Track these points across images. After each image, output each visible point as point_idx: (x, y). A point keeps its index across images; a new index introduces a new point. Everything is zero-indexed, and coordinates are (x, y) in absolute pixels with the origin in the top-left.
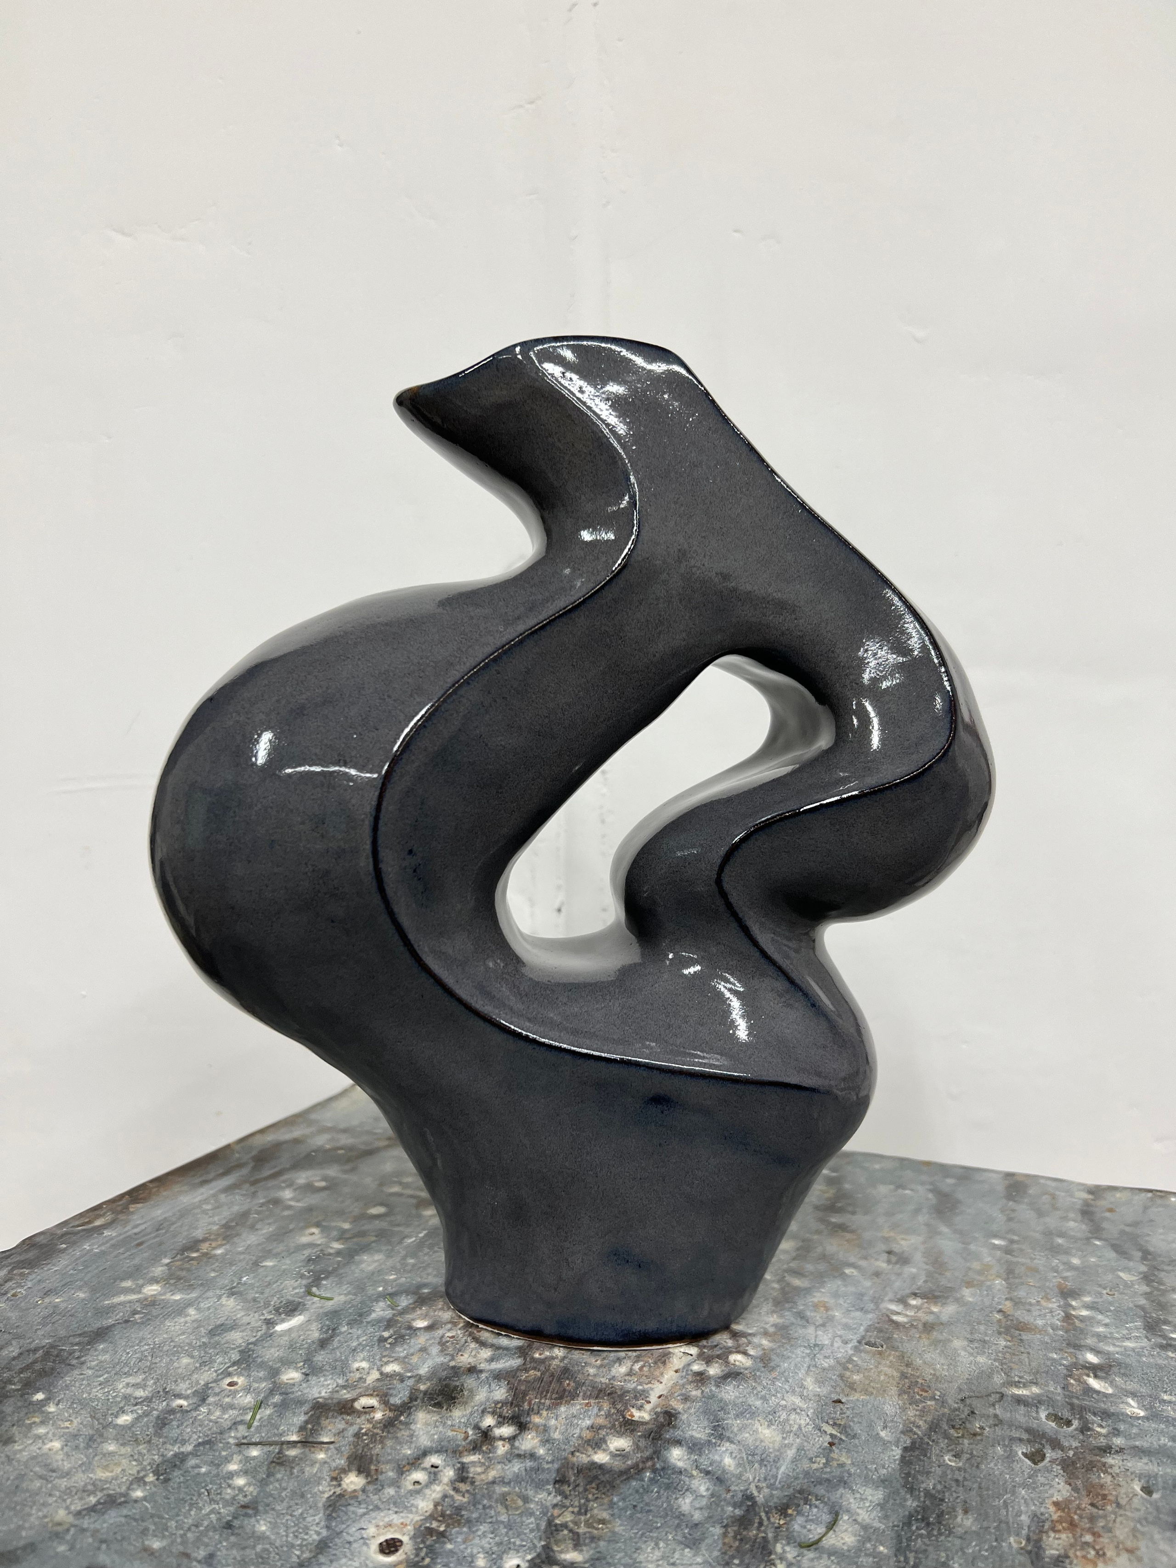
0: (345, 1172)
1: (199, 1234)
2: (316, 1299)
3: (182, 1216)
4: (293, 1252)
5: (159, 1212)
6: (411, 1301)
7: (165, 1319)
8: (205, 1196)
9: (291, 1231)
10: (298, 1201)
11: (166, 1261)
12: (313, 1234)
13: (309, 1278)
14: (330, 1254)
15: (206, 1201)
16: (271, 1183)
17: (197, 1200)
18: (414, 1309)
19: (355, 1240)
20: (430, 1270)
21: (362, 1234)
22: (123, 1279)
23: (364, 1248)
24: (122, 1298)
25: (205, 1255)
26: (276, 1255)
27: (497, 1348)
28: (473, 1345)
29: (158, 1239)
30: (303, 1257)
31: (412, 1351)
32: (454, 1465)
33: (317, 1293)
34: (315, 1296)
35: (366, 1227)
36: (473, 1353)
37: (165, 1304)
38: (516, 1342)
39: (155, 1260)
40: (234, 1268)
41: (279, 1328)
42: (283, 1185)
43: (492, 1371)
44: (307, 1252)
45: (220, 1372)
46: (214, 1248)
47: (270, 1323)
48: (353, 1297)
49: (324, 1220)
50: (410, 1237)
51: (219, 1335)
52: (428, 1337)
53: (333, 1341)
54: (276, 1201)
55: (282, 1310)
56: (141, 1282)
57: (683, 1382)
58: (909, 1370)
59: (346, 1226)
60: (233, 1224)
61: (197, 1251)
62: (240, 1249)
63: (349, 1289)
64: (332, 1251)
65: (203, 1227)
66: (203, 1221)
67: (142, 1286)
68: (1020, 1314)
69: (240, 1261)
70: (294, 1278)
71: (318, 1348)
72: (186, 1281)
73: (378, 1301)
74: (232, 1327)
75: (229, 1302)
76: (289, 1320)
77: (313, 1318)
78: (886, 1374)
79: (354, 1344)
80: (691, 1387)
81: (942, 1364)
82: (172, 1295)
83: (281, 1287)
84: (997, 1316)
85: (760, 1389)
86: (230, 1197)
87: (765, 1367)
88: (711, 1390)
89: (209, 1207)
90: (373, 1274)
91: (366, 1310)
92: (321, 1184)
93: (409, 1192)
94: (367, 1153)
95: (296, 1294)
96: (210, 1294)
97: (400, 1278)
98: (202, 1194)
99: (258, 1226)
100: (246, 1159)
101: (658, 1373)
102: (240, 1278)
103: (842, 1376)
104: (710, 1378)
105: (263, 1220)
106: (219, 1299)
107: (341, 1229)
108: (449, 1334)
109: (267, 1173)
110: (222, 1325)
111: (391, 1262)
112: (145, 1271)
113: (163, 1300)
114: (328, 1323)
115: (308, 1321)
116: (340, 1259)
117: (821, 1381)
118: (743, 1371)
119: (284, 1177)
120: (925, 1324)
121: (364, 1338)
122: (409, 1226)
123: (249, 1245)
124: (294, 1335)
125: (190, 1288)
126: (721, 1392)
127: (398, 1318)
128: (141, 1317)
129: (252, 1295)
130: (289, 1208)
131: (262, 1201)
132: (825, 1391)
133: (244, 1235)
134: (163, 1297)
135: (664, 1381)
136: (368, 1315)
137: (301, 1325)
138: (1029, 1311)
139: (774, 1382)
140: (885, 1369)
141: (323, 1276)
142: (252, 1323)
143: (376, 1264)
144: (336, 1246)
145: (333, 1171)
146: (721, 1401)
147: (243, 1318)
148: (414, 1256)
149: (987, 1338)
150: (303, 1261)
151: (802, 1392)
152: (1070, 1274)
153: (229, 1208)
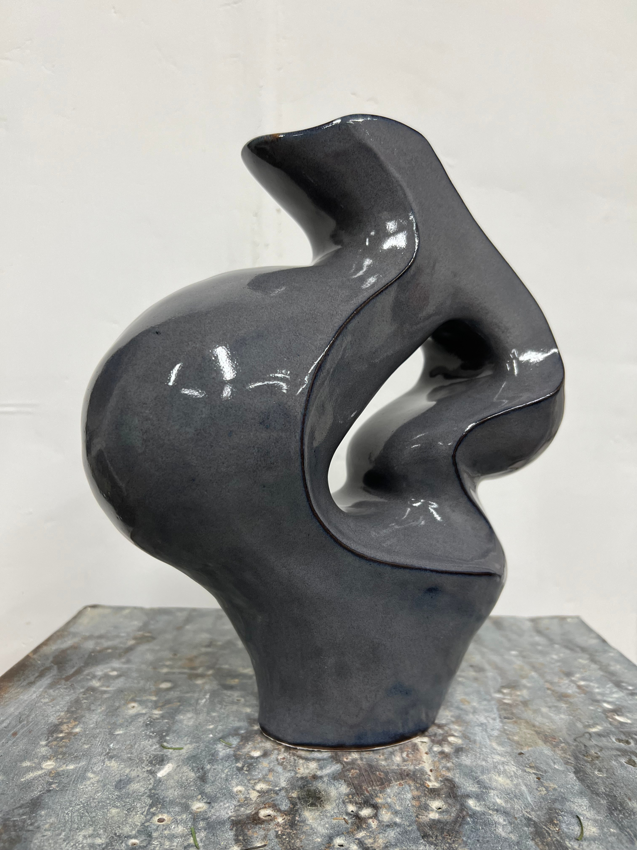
0: (124, 663)
1: (53, 719)
2: (171, 750)
3: (31, 710)
4: (132, 721)
5: (12, 709)
6: (238, 740)
7: (77, 784)
8: (38, 693)
9: (119, 707)
10: (108, 687)
11: (44, 743)
12: (134, 707)
13: (155, 736)
14: (157, 719)
15: (41, 696)
16: (80, 677)
17: (34, 696)
18: (244, 745)
19: (167, 706)
20: (232, 718)
21: (168, 702)
22: (21, 761)
23: (177, 711)
24: (31, 775)
25: (70, 733)
26: (121, 726)
27: (318, 760)
28: (301, 761)
29: (25, 729)
30: (141, 724)
31: (264, 773)
32: (354, 842)
33: (169, 746)
34: (169, 748)
35: (168, 697)
36: (305, 766)
37: (68, 774)
38: (326, 754)
39: (35, 743)
40: (98, 739)
41: (160, 774)
42: (89, 677)
43: (328, 775)
44: (141, 720)
45: (145, 813)
46: (73, 728)
47: (152, 773)
48: (197, 744)
49: (136, 696)
50: (202, 699)
51: (124, 787)
52: (268, 761)
53: (208, 776)
54: (93, 689)
55: (154, 762)
56: (36, 761)
57: (436, 759)
58: (537, 729)
59: (154, 698)
60: (74, 709)
61: (61, 732)
62: (92, 726)
63: (189, 740)
64: (157, 716)
65: (53, 715)
66: (50, 710)
67: (40, 764)
68: (557, 689)
69: (98, 734)
70: (146, 739)
71: (202, 783)
72: (70, 754)
73: (216, 744)
74: (128, 780)
75: (113, 764)
76: (163, 768)
77: (180, 763)
78: (529, 734)
79: (223, 776)
80: (444, 761)
81: (548, 723)
82: (66, 766)
83: (142, 746)
84: (549, 692)
85: (478, 755)
86: (57, 691)
87: (470, 741)
88: (456, 761)
89: (47, 700)
90: (197, 727)
91: (213, 751)
92: (115, 673)
93: (176, 670)
94: (130, 649)
95: (155, 749)
96: (94, 760)
97: (218, 726)
98: (35, 692)
99: (93, 707)
100: (48, 663)
101: (419, 757)
102: (108, 746)
103: (509, 739)
104: (450, 754)
105: (93, 703)
106: (104, 763)
107: (151, 701)
108: (280, 757)
109: (72, 671)
110: (120, 781)
111: (202, 717)
112: (34, 753)
113: (63, 771)
114: (194, 765)
115: (178, 766)
116: (167, 721)
117: (501, 744)
118: (462, 746)
119: (86, 672)
120: (521, 702)
121: (227, 770)
122: (194, 692)
123: (96, 722)
124: (176, 777)
125: (77, 759)
126: (461, 761)
127: (238, 753)
128: (57, 786)
129: (125, 756)
130: (105, 692)
131: (82, 690)
132: (509, 749)
133: (87, 715)
134: (61, 769)
135: (425, 760)
136: (218, 754)
137: (176, 770)
138: (560, 686)
139: (481, 749)
140: (525, 731)
141: (164, 734)
142: (141, 775)
143: (193, 720)
144: (157, 713)
145: (116, 664)
146: (466, 766)
147: (132, 772)
148: (214, 711)
149: (555, 704)
150: (143, 726)
151: (497, 753)
152: (558, 664)
153: (62, 698)
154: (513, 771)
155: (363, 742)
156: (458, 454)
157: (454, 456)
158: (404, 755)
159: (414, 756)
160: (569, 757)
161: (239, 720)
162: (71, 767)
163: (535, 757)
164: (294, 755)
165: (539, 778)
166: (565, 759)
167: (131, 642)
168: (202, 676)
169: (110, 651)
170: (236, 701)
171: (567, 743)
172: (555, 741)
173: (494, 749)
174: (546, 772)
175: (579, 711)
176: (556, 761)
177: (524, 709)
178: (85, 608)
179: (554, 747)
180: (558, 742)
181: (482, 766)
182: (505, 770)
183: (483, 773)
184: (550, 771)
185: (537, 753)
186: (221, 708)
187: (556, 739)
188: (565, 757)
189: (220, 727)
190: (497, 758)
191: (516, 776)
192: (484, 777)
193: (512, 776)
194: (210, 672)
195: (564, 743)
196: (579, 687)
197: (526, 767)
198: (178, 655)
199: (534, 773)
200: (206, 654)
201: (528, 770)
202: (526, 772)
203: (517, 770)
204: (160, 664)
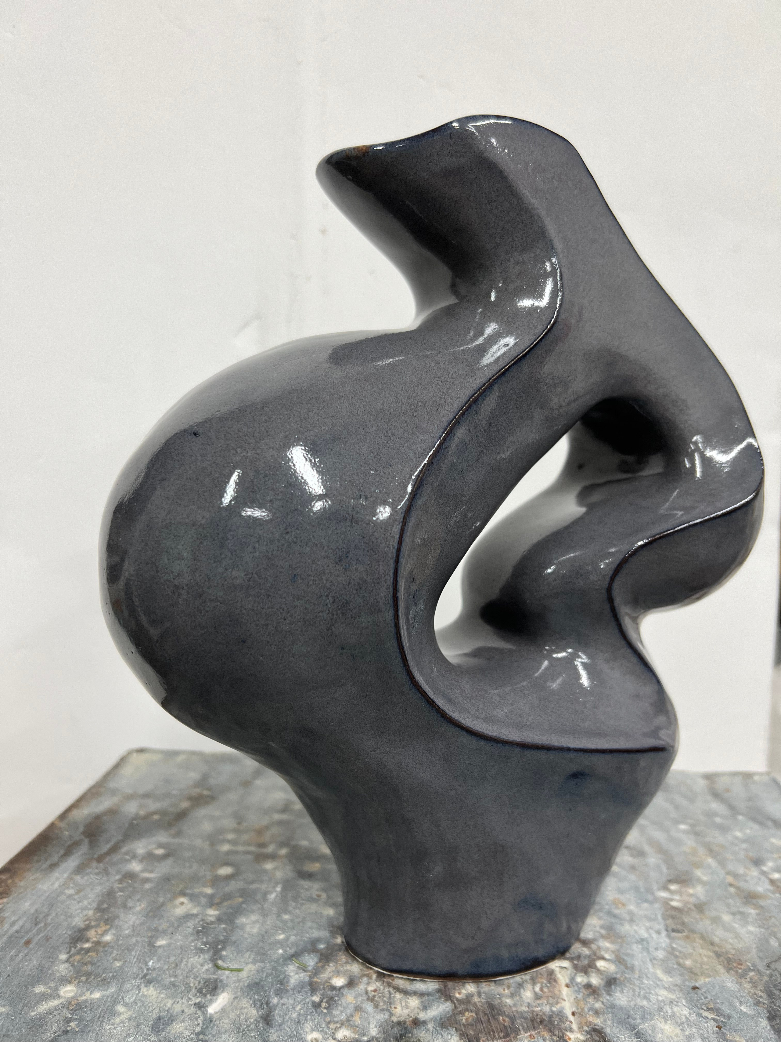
0: (174, 836)
1: (78, 921)
2: (227, 972)
3: (51, 906)
4: (179, 926)
5: (27, 904)
6: (316, 960)
7: (102, 1022)
8: (61, 881)
9: (163, 904)
10: (151, 872)
11: (63, 957)
12: (182, 903)
13: (208, 951)
14: (212, 923)
15: (64, 885)
16: (116, 857)
17: (56, 885)
18: (323, 967)
19: (226, 904)
20: (309, 924)
21: (227, 897)
22: (33, 985)
23: (238, 911)
24: (44, 1007)
25: (98, 943)
26: (165, 932)
27: (421, 995)
28: (398, 996)
29: (42, 934)
30: (190, 930)
31: (348, 1012)
33: (225, 966)
34: (225, 969)
35: (228, 889)
36: (404, 1004)
37: (92, 1006)
38: (431, 986)
39: (52, 957)
40: (133, 953)
41: (212, 1009)
42: (127, 857)
43: (433, 1019)
44: (191, 924)
46: (102, 935)
47: (201, 1007)
48: (262, 965)
49: (185, 888)
50: (271, 893)
51: (163, 1030)
52: (354, 994)
53: (274, 1015)
54: (131, 876)
55: (204, 991)
56: (53, 984)
57: (580, 996)
58: (716, 949)
59: (209, 891)
60: (105, 906)
61: (87, 940)
62: (127, 932)
63: (252, 957)
64: (212, 919)
65: (78, 914)
66: (75, 907)
67: (56, 989)
68: (743, 885)
69: (135, 944)
70: (195, 954)
71: (266, 1026)
72: (96, 976)
73: (287, 965)
74: (169, 1019)
75: (151, 992)
76: (216, 1000)
77: (239, 994)
78: (705, 956)
79: (294, 1015)
80: (591, 1000)
81: (732, 939)
82: (91, 994)
83: (189, 965)
84: (732, 890)
85: (637, 990)
86: (86, 878)
87: (626, 969)
88: (607, 1000)
89: (71, 892)
90: (263, 936)
91: (282, 976)
92: (160, 852)
93: (240, 848)
94: (181, 815)
95: (207, 970)
96: (127, 986)
97: (290, 935)
98: (58, 879)
99: (130, 904)
100: (77, 836)
101: (557, 992)
102: (146, 963)
103: (679, 964)
104: (598, 988)
105: (130, 898)
106: (139, 990)
107: (206, 895)
108: (370, 988)
109: (106, 848)
110: (159, 1018)
111: (270, 921)
112: (50, 972)
113: (86, 1001)
114: (256, 997)
115: (236, 998)
116: (223, 926)
117: (668, 971)
118: (615, 976)
119: (124, 850)
120: (695, 906)
121: (299, 1007)
122: (261, 881)
123: (133, 926)
124: (232, 1015)
125: (105, 983)
126: (615, 1000)
127: (316, 979)
128: (78, 1025)
129: (168, 980)
130: (147, 880)
131: (117, 877)
132: (678, 980)
133: (122, 916)
134: (84, 998)
135: (565, 998)
136: (288, 982)
137: (232, 1003)
138: (746, 881)
139: (641, 981)
140: (701, 951)
141: (220, 947)
142: (186, 1010)
143: (258, 925)
144: (212, 913)
145: (163, 837)
146: (621, 1008)
147: (175, 1006)
148: (286, 911)
149: (741, 910)
150: (192, 934)
151: (663, 985)
152: (744, 846)
153: (92, 889)
154: (685, 1016)
155: (481, 970)
156: (616, 586)
157: (609, 590)
158: (537, 989)
159: (549, 991)
160: (760, 993)
161: (318, 929)
162: (97, 995)
163: (714, 993)
164: (389, 985)
165: (719, 1027)
166: (755, 997)
167: (185, 804)
168: (273, 857)
169: (156, 817)
170: (316, 897)
171: (759, 971)
172: (740, 969)
173: (659, 980)
174: (729, 1017)
175: (773, 920)
176: (742, 1000)
177: (698, 916)
178: (130, 753)
179: (740, 978)
180: (745, 970)
181: (642, 1007)
182: (674, 1013)
183: (643, 1018)
184: (735, 1015)
185: (717, 987)
186: (295, 908)
187: (742, 965)
188: (755, 994)
189: (293, 938)
190: (663, 994)
191: (689, 1023)
192: (644, 1026)
193: (683, 1023)
194: (284, 851)
195: (753, 970)
196: (772, 882)
197: (702, 1009)
198: (245, 824)
199: (713, 1019)
200: (280, 823)
201: (705, 1014)
202: (702, 1017)
203: (690, 1014)
204: (220, 837)
